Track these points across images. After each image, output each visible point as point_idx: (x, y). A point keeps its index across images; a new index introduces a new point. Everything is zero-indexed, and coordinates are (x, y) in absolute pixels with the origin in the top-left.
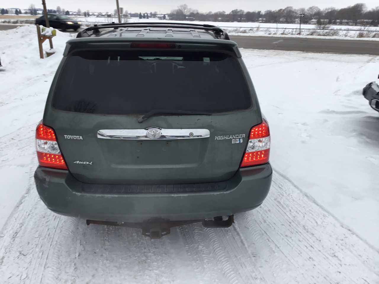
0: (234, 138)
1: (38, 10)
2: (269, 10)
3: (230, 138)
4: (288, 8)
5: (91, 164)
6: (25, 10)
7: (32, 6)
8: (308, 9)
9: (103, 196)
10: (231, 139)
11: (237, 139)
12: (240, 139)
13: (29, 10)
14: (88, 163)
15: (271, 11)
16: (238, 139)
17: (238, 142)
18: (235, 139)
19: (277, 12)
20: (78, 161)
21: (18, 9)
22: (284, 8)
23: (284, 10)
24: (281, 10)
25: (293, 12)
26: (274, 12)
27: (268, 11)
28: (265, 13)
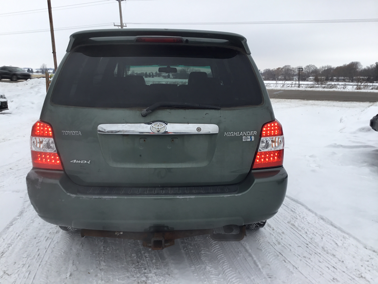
0: (244, 135)
1: (49, 70)
2: (268, 68)
3: (241, 134)
4: (285, 66)
5: (89, 163)
6: (36, 69)
7: (44, 66)
8: (305, 67)
9: (101, 197)
10: (242, 136)
11: (247, 137)
12: (251, 136)
13: (41, 69)
14: (86, 162)
15: (270, 69)
16: (249, 137)
17: (250, 140)
18: (246, 136)
19: (275, 70)
20: (75, 160)
21: (31, 68)
22: (282, 67)
23: (282, 69)
24: (279, 68)
25: (291, 70)
26: (272, 70)
27: (267, 70)
28: (264, 71)
